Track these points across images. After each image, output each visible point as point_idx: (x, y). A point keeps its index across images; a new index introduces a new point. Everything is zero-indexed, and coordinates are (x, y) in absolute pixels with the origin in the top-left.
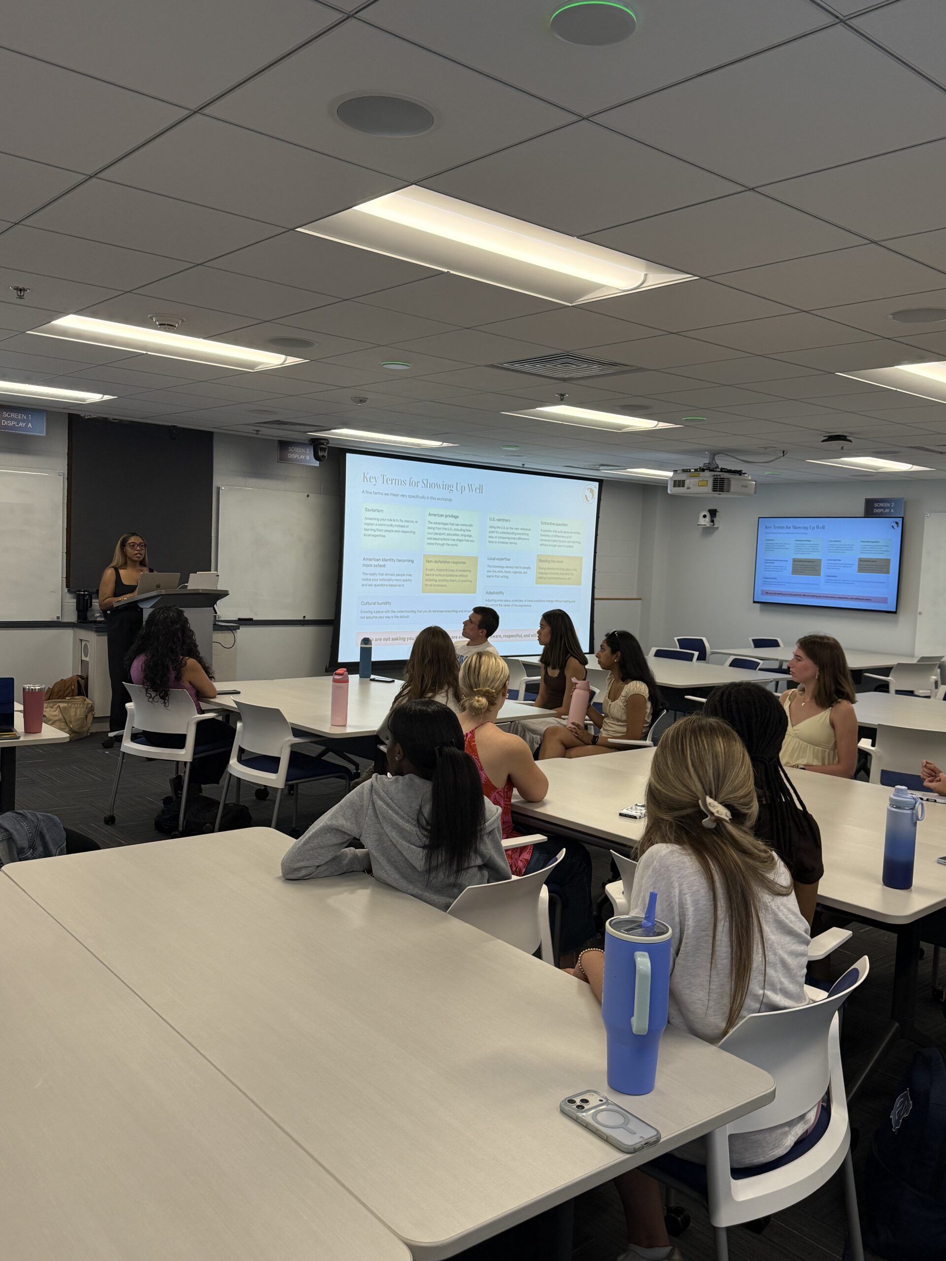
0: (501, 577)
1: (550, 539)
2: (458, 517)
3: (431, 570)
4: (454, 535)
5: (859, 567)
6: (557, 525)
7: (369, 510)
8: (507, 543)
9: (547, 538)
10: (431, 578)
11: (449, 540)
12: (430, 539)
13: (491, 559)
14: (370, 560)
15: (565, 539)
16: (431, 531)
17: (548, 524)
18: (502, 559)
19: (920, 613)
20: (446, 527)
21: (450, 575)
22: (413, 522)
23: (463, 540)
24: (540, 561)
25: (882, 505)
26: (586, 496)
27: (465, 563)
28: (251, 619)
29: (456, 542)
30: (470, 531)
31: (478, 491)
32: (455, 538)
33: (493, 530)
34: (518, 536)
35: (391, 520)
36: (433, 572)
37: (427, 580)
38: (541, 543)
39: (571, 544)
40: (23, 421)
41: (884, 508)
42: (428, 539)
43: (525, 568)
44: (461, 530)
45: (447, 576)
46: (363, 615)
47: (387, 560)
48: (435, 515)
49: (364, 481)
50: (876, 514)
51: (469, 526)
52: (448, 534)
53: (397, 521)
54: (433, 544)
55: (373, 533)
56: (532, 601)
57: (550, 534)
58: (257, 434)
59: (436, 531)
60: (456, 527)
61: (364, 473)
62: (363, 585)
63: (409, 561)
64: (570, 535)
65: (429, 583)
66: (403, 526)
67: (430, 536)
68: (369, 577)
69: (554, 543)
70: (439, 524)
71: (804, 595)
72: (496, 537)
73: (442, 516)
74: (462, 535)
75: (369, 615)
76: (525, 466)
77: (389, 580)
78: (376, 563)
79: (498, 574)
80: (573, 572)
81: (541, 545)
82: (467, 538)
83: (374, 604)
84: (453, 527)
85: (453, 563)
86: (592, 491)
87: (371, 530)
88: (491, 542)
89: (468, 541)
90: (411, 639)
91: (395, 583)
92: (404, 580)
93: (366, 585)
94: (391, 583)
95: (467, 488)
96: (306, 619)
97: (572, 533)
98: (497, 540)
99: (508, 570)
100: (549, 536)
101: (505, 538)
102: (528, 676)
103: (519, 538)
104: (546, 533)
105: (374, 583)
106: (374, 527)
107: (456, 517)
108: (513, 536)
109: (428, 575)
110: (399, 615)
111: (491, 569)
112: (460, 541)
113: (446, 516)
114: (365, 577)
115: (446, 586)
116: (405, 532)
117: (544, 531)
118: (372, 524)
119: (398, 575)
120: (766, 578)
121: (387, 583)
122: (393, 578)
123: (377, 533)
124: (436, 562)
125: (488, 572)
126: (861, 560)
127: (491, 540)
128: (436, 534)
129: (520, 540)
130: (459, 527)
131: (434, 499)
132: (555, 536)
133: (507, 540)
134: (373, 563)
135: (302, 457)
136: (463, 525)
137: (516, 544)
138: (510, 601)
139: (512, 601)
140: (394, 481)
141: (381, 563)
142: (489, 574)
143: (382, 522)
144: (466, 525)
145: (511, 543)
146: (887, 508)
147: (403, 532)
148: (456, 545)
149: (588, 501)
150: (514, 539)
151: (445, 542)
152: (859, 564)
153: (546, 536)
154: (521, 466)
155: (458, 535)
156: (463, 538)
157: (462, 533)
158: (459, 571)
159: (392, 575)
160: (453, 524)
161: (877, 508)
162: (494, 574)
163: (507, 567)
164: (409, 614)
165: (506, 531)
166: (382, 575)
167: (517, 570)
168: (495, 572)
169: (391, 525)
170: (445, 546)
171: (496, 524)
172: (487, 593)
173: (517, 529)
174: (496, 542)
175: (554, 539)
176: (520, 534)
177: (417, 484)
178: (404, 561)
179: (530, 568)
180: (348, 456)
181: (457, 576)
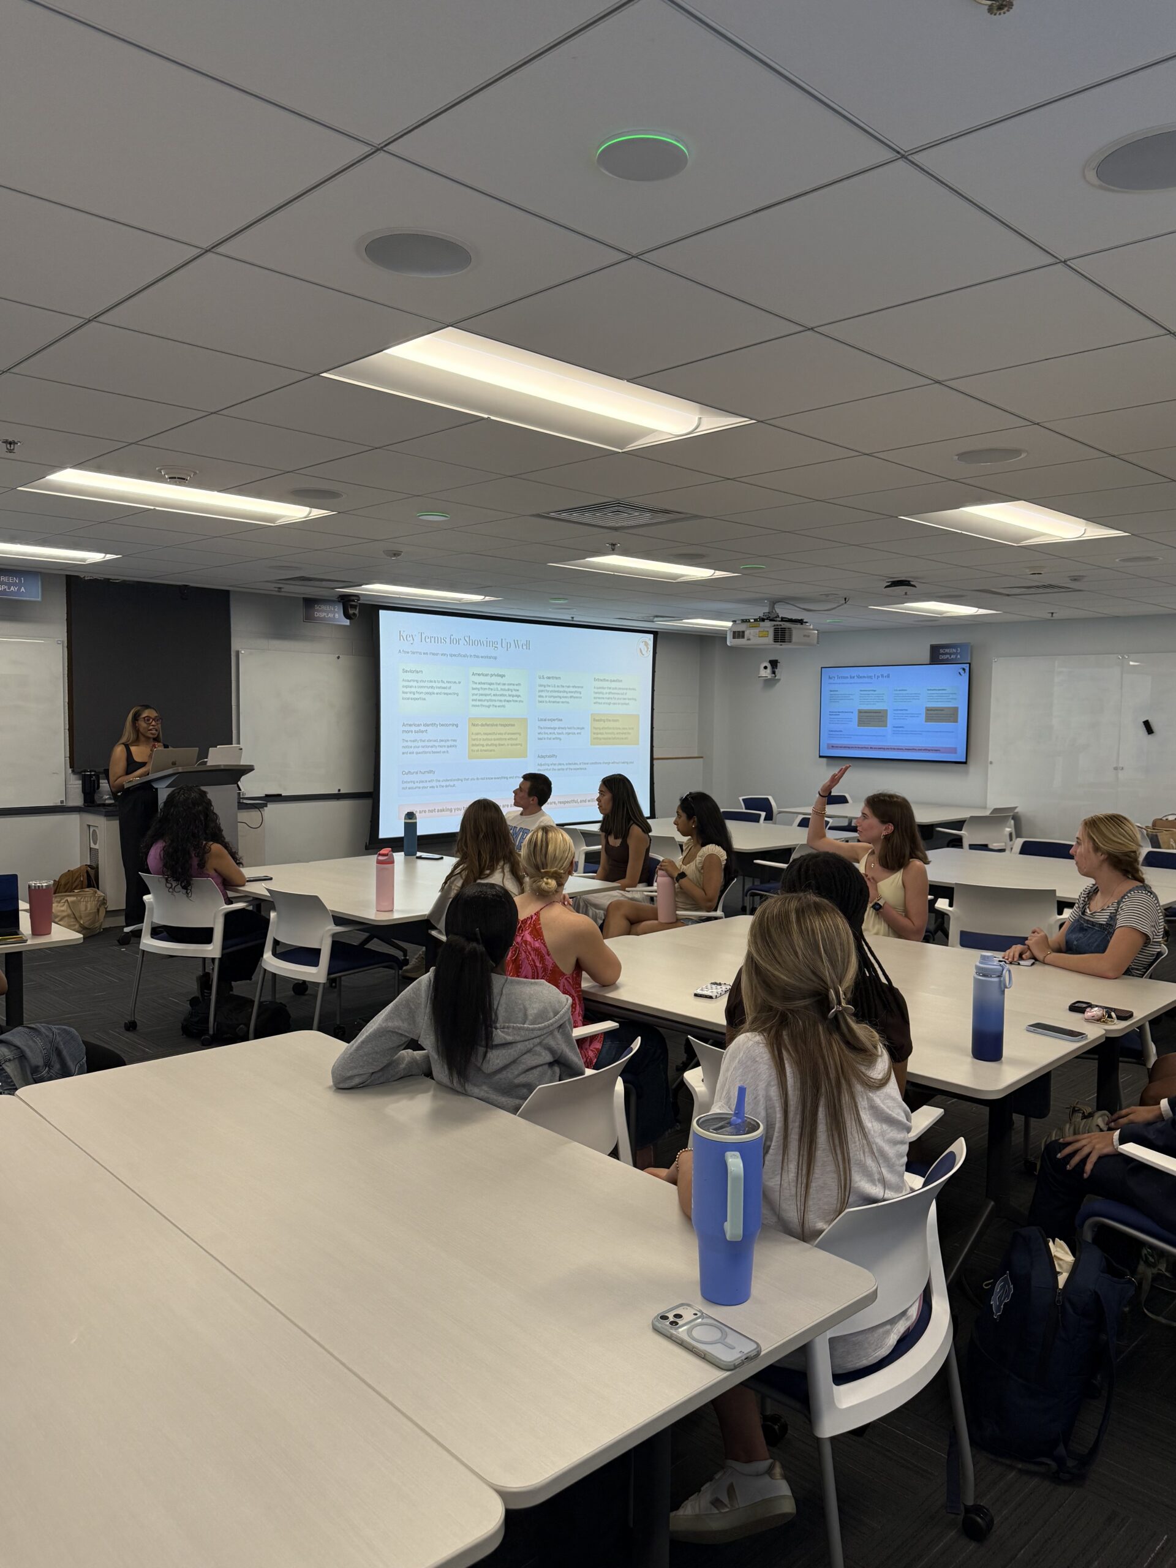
0: (554, 739)
1: (605, 696)
2: (504, 676)
3: (477, 734)
4: (501, 695)
5: (926, 716)
6: (611, 681)
7: (406, 671)
8: (558, 702)
9: (601, 696)
10: (477, 742)
11: (495, 701)
12: (475, 700)
13: (541, 720)
14: (410, 725)
15: (620, 696)
16: (476, 692)
17: (601, 680)
18: (554, 720)
19: (991, 763)
20: (492, 687)
21: (498, 739)
22: (455, 682)
23: (510, 701)
24: (594, 720)
25: (947, 651)
26: (640, 649)
27: (514, 725)
28: (280, 795)
29: (503, 703)
30: (518, 690)
31: (525, 647)
32: (503, 698)
33: (543, 688)
34: (569, 695)
35: (431, 681)
36: (479, 737)
37: (473, 745)
38: (595, 701)
39: (627, 701)
40: (15, 584)
41: (950, 654)
42: (473, 700)
43: (578, 728)
44: (509, 690)
45: (495, 740)
46: (405, 785)
47: (428, 725)
48: (479, 675)
49: (400, 640)
50: (943, 660)
51: (517, 685)
52: (494, 695)
53: (439, 682)
54: (479, 706)
55: (412, 696)
56: (588, 764)
57: (604, 691)
58: (279, 591)
59: (481, 692)
60: (503, 687)
61: (400, 632)
62: (403, 753)
63: (453, 725)
64: (625, 691)
65: (476, 748)
66: (444, 688)
67: (475, 697)
68: (409, 744)
69: (609, 701)
70: (484, 684)
71: (871, 748)
72: (546, 697)
73: (487, 675)
74: (510, 696)
75: (411, 785)
76: (575, 619)
77: (432, 747)
78: (417, 729)
79: (549, 736)
80: (630, 731)
81: (595, 703)
82: (515, 698)
83: (417, 773)
84: (499, 687)
85: (501, 725)
86: (646, 644)
87: (410, 693)
88: (541, 702)
89: (516, 701)
90: (459, 809)
91: (438, 749)
92: (448, 747)
93: (407, 753)
94: (434, 749)
95: (513, 644)
96: (341, 792)
97: (627, 689)
98: (547, 699)
99: (560, 731)
100: (603, 693)
101: (556, 697)
102: (587, 846)
103: (571, 697)
104: (600, 690)
105: (416, 750)
106: (413, 690)
107: (503, 676)
108: (565, 695)
109: (474, 740)
110: (444, 784)
111: (543, 731)
112: (508, 701)
113: (492, 675)
114: (406, 744)
115: (494, 751)
116: (447, 694)
117: (598, 688)
118: (411, 687)
119: (442, 741)
120: (832, 731)
121: (430, 749)
122: (436, 744)
123: (417, 696)
124: (482, 725)
125: (539, 734)
126: (928, 709)
127: (541, 699)
128: (482, 695)
129: (572, 699)
130: (506, 687)
131: (478, 657)
132: (610, 693)
133: (558, 700)
134: (413, 728)
135: (331, 615)
136: (511, 684)
137: (568, 703)
138: (563, 764)
139: (566, 764)
140: (433, 639)
141: (422, 728)
142: (540, 736)
143: (422, 684)
144: (514, 685)
145: (562, 702)
146: (954, 653)
147: (445, 694)
148: (504, 706)
149: (643, 655)
150: (566, 697)
151: (492, 703)
152: (926, 714)
153: (599, 693)
154: (571, 619)
155: (505, 695)
156: (511, 698)
157: (510, 693)
158: (508, 734)
159: (435, 741)
160: (499, 684)
161: (943, 654)
162: (546, 736)
163: (559, 728)
164: (455, 783)
165: (556, 689)
166: (424, 741)
167: (570, 731)
168: (547, 733)
169: (432, 687)
170: (491, 708)
171: (545, 682)
172: (539, 757)
173: (569, 687)
174: (546, 702)
175: (607, 696)
176: (572, 692)
177: (458, 641)
178: (447, 725)
179: (583, 728)
180: (381, 612)
181: (506, 739)
